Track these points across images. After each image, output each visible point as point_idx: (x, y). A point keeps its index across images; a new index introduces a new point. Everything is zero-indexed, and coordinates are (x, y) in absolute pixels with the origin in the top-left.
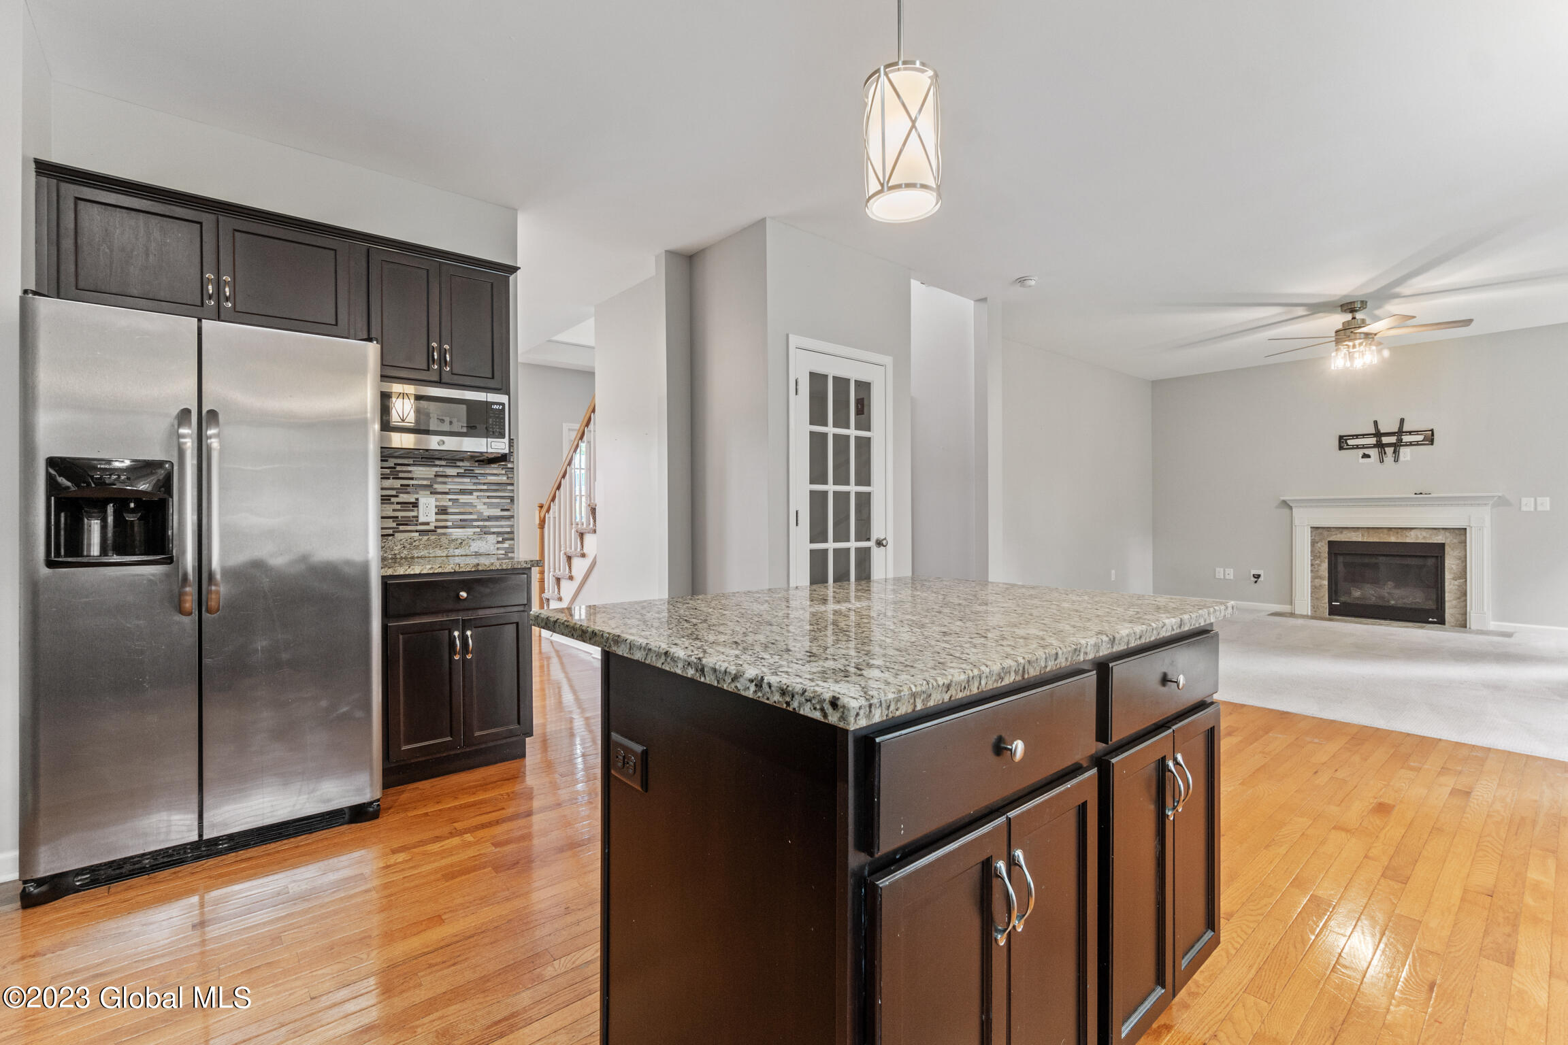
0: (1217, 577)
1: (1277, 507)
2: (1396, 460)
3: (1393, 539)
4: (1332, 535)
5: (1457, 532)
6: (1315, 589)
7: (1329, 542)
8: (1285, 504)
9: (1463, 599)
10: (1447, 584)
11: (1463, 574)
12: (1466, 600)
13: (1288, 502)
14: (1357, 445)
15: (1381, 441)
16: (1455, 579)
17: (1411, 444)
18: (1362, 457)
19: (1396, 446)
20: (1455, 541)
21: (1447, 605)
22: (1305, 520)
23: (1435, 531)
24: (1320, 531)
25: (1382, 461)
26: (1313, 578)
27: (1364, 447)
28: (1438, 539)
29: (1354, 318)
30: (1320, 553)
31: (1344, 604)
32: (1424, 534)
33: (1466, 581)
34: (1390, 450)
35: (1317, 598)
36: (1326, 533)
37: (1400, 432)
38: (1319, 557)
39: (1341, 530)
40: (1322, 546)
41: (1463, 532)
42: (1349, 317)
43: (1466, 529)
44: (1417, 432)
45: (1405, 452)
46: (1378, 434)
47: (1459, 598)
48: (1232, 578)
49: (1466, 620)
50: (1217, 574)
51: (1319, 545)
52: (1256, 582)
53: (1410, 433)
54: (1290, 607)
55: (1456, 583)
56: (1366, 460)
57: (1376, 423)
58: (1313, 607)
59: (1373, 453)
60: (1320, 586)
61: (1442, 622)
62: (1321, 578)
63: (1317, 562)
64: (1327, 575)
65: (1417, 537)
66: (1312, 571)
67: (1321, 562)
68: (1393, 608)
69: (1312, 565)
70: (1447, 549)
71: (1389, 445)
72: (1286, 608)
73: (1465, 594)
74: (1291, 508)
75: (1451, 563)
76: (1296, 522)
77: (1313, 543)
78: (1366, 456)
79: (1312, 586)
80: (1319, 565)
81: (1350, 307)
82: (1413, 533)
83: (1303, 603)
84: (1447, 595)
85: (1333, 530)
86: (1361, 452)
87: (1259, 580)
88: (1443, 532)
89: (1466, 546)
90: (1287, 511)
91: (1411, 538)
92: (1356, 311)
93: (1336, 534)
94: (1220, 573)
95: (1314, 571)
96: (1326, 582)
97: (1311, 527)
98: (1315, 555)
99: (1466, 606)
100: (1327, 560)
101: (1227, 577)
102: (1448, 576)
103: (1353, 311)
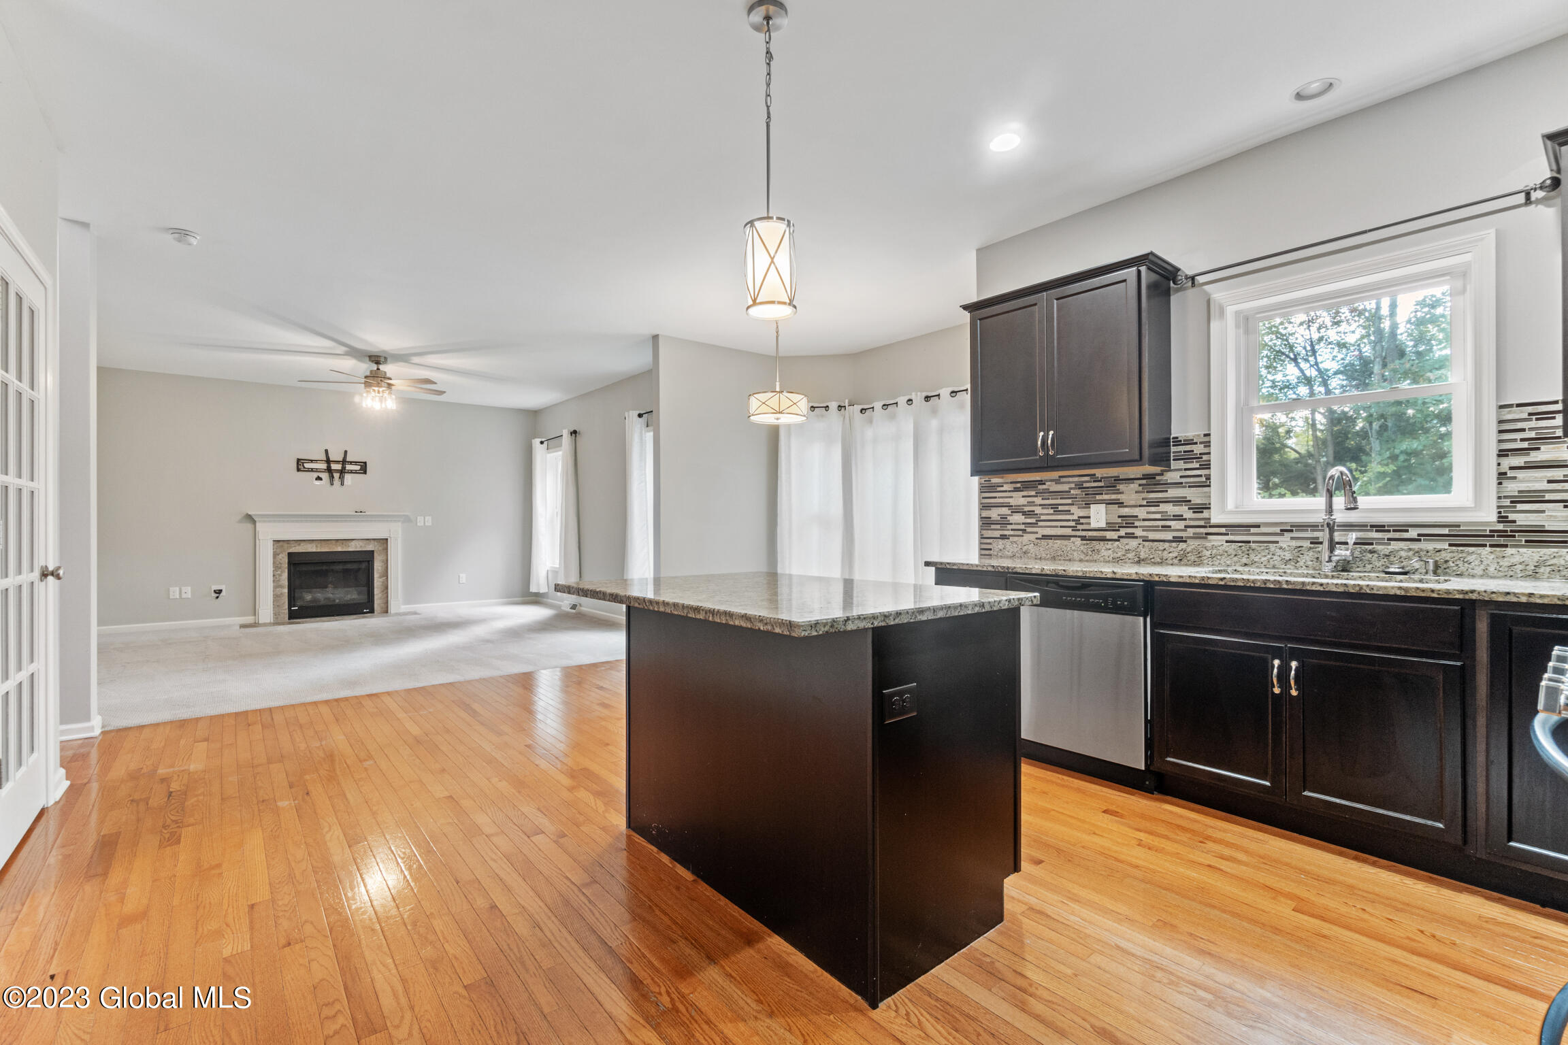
0: (171, 597)
1: (240, 521)
2: (342, 484)
3: (339, 549)
4: (291, 547)
5: (381, 541)
6: (276, 597)
7: (289, 554)
8: (250, 519)
9: (385, 591)
10: (375, 582)
11: (385, 574)
12: (387, 593)
13: (254, 517)
14: (312, 469)
15: (330, 467)
16: (380, 577)
17: (351, 472)
18: (316, 479)
19: (342, 472)
20: (380, 548)
21: (376, 597)
22: (268, 533)
23: (368, 541)
24: (281, 544)
25: (332, 484)
26: (275, 588)
27: (317, 470)
28: (370, 548)
29: (378, 369)
30: (281, 564)
31: (300, 607)
32: (361, 543)
33: (387, 578)
34: (336, 475)
35: (278, 606)
36: (286, 545)
37: (344, 462)
38: (280, 568)
39: (299, 542)
40: (283, 558)
41: (385, 541)
42: (374, 367)
43: (387, 539)
44: (356, 463)
45: (348, 477)
46: (328, 461)
47: (383, 591)
48: (190, 597)
49: (387, 607)
50: (171, 593)
51: (280, 556)
52: (217, 597)
53: (351, 463)
54: (253, 617)
55: (381, 580)
56: (318, 483)
57: (326, 451)
58: (275, 614)
59: (325, 476)
60: (281, 594)
61: (372, 611)
62: (281, 587)
63: (279, 572)
64: (287, 584)
65: (356, 547)
66: (274, 581)
67: (282, 572)
68: (338, 605)
69: (274, 575)
70: (375, 554)
71: (337, 471)
72: (249, 619)
73: (387, 588)
74: (254, 522)
75: (378, 566)
76: (260, 536)
77: (275, 555)
78: (319, 478)
79: (274, 595)
80: (280, 575)
81: (376, 359)
82: (353, 543)
83: (266, 612)
84: (375, 590)
85: (292, 542)
86: (315, 475)
87: (221, 594)
88: (372, 542)
89: (387, 552)
90: (249, 526)
91: (352, 547)
92: (380, 364)
93: (295, 546)
94: (174, 592)
95: (276, 581)
96: (286, 591)
97: (274, 541)
98: (276, 566)
99: (387, 597)
100: (287, 570)
101: (184, 596)
102: (376, 575)
103: (378, 363)
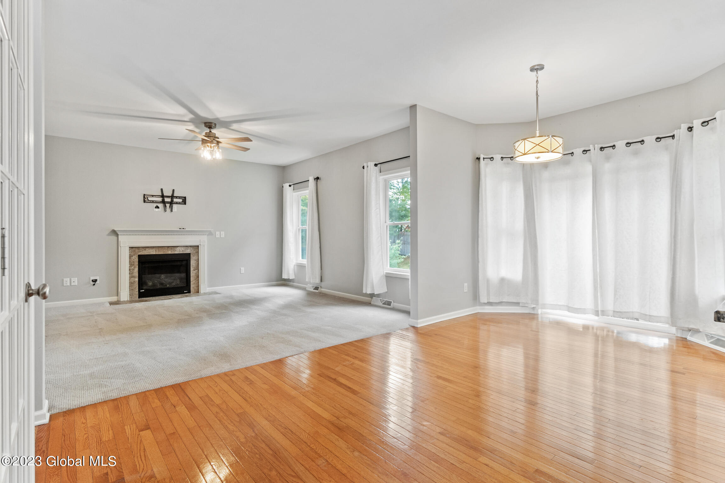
0: (65, 285)
1: (108, 235)
2: (172, 211)
3: (170, 252)
4: (140, 251)
5: (195, 247)
6: (131, 284)
7: (139, 255)
8: (115, 233)
10: (191, 273)
11: (197, 268)
12: (198, 280)
13: (117, 232)
14: (153, 201)
15: (164, 200)
16: (194, 270)
17: (177, 203)
18: (156, 208)
19: (171, 203)
20: (194, 252)
21: (192, 283)
22: (126, 242)
23: (187, 248)
24: (134, 249)
25: (165, 211)
26: (130, 277)
27: (156, 202)
28: (188, 251)
29: (210, 132)
30: (134, 262)
31: (146, 290)
32: (183, 249)
33: (198, 271)
34: (168, 205)
35: (132, 290)
36: (137, 250)
37: (172, 197)
38: (133, 265)
39: (145, 248)
40: (135, 258)
41: (197, 247)
42: (208, 130)
43: (198, 246)
44: (179, 197)
45: (175, 206)
46: (163, 196)
47: (196, 279)
48: (77, 284)
49: (198, 289)
50: (64, 282)
51: (133, 258)
52: (94, 285)
53: (177, 197)
54: (117, 297)
55: (195, 272)
56: (157, 210)
57: (162, 190)
58: (130, 295)
59: (160, 205)
60: (134, 282)
61: (189, 292)
62: (134, 277)
63: (132, 268)
64: (138, 275)
65: (180, 251)
66: (129, 273)
67: (134, 268)
68: (168, 288)
69: (129, 270)
70: (191, 256)
71: (168, 203)
72: (114, 299)
73: (198, 277)
74: (117, 235)
75: (193, 263)
76: (121, 244)
77: (130, 256)
78: (157, 207)
79: (129, 283)
80: (133, 270)
81: (209, 125)
82: (178, 249)
83: (125, 295)
84: (191, 278)
85: (141, 248)
86: (155, 205)
87: (96, 283)
88: (190, 248)
89: (198, 254)
90: (115, 238)
91: (178, 251)
92: (212, 128)
93: (143, 251)
94: (67, 281)
95: (131, 273)
96: (137, 279)
97: (129, 247)
98: (131, 264)
99: (198, 283)
100: (137, 266)
101: (73, 284)
102: (192, 269)
103: (210, 127)
